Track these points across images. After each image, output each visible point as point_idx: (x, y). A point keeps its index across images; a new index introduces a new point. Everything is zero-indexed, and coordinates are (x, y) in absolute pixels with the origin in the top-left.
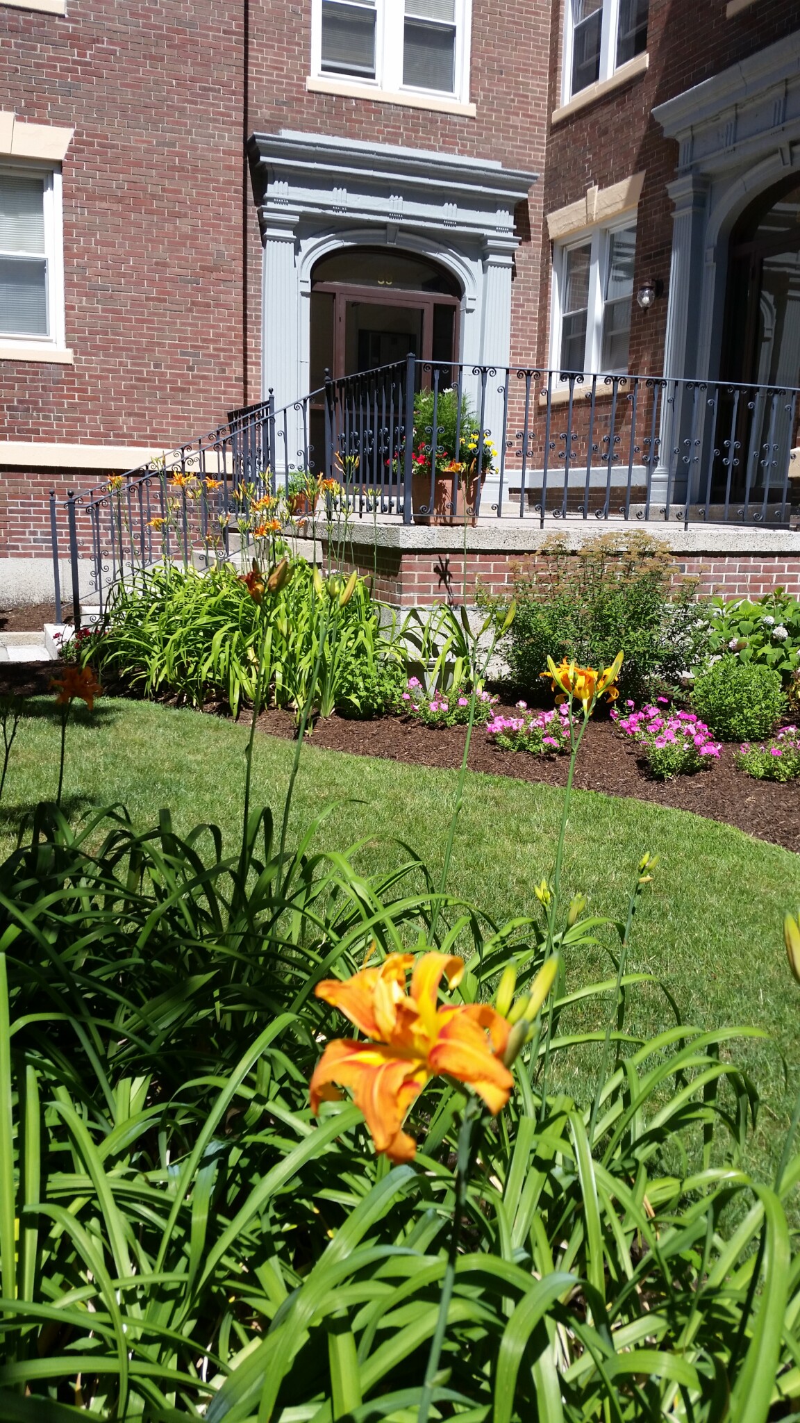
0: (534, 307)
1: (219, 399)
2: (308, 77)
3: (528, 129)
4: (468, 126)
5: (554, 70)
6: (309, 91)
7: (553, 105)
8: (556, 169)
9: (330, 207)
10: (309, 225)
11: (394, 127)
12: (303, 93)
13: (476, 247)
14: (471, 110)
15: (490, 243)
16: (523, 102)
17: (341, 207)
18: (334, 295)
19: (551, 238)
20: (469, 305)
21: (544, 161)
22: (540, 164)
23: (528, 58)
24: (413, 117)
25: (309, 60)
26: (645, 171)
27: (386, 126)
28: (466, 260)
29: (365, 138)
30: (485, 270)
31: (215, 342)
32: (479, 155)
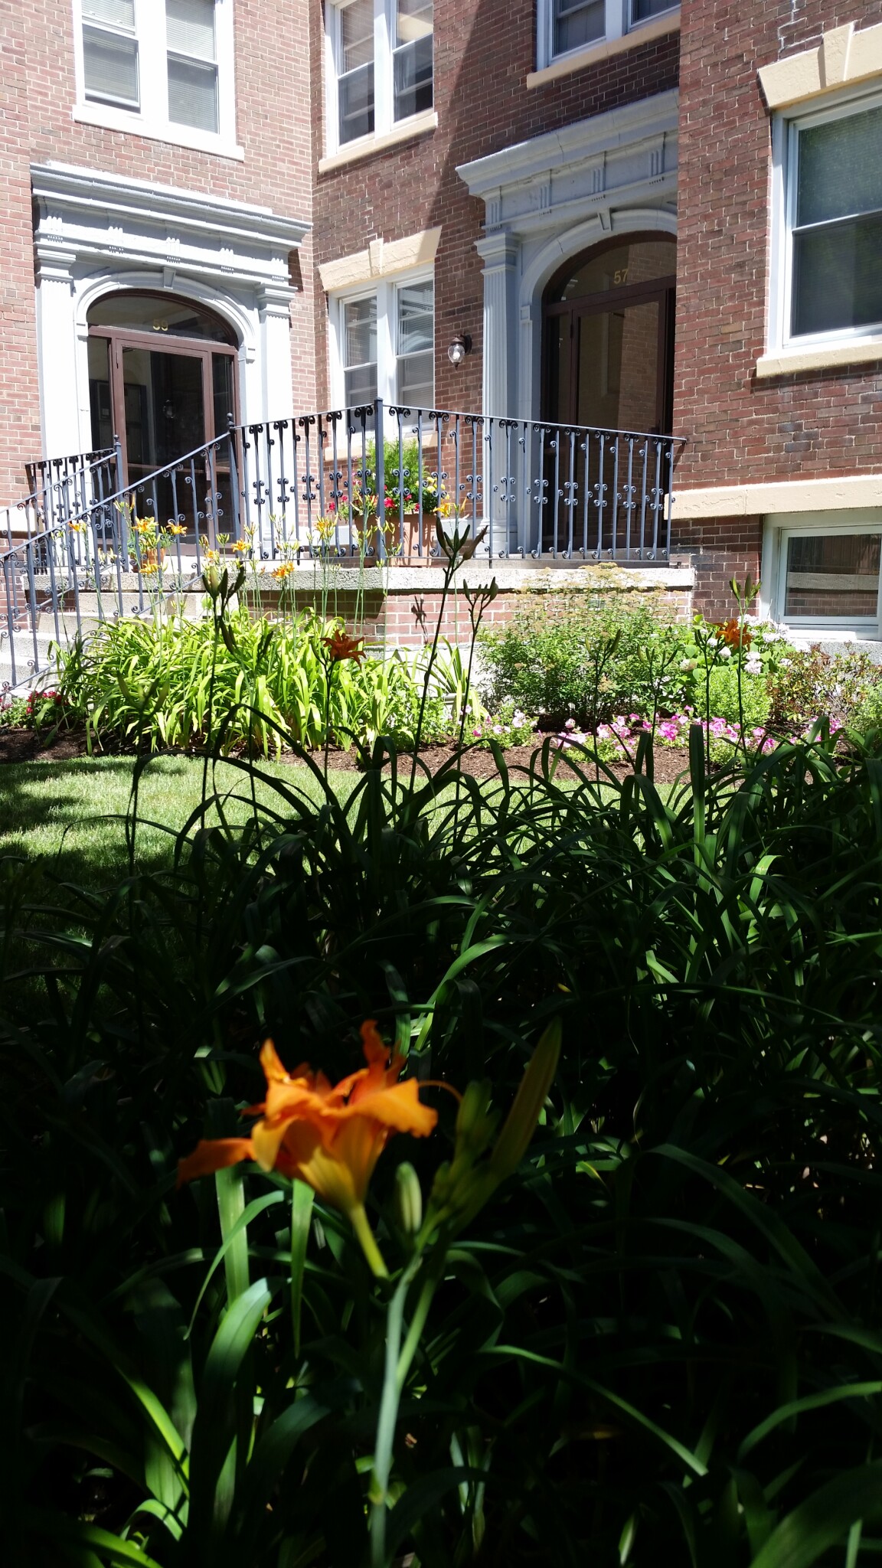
0: (311, 360)
1: (15, 449)
2: (73, 106)
3: (294, 176)
4: (237, 170)
5: (317, 118)
6: (76, 122)
7: (318, 154)
8: (327, 219)
9: (106, 247)
10: (87, 265)
11: (164, 166)
12: (69, 122)
13: (253, 295)
14: (239, 153)
15: (268, 291)
16: (288, 149)
17: (118, 248)
18: (109, 340)
19: (325, 289)
20: (250, 355)
21: (311, 210)
22: (307, 212)
23: (290, 105)
24: (183, 157)
25: (74, 88)
26: (441, 227)
27: (156, 165)
28: (242, 308)
29: (136, 175)
30: (262, 319)
31: (9, 387)
32: (249, 201)
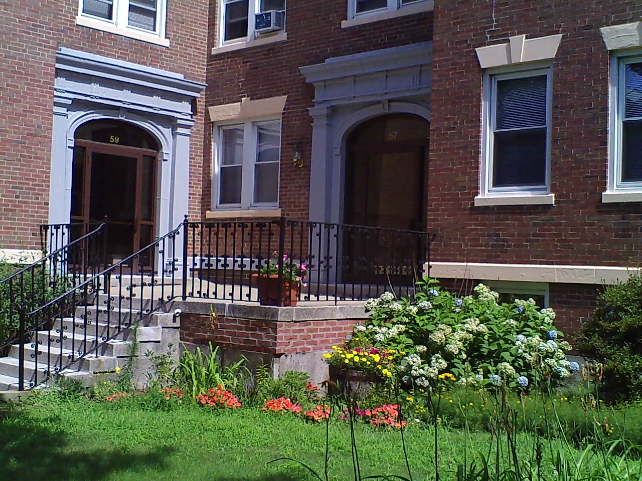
0: (200, 160)
1: (34, 216)
2: (76, 17)
3: (197, 56)
4: (165, 52)
5: (212, 24)
6: (77, 25)
7: (211, 44)
8: (215, 82)
9: (89, 96)
10: (77, 104)
11: (124, 50)
12: (73, 26)
13: (169, 121)
14: (167, 43)
15: (179, 121)
16: (194, 40)
17: (95, 97)
18: (85, 148)
19: (212, 121)
20: (164, 157)
21: (205, 75)
22: (203, 76)
23: (197, 16)
24: (135, 45)
25: (78, 7)
26: (286, 96)
27: (120, 49)
29: (108, 55)
30: (174, 135)
31: (33, 180)
32: (171, 70)
